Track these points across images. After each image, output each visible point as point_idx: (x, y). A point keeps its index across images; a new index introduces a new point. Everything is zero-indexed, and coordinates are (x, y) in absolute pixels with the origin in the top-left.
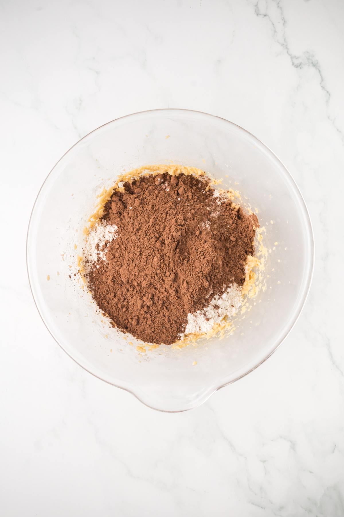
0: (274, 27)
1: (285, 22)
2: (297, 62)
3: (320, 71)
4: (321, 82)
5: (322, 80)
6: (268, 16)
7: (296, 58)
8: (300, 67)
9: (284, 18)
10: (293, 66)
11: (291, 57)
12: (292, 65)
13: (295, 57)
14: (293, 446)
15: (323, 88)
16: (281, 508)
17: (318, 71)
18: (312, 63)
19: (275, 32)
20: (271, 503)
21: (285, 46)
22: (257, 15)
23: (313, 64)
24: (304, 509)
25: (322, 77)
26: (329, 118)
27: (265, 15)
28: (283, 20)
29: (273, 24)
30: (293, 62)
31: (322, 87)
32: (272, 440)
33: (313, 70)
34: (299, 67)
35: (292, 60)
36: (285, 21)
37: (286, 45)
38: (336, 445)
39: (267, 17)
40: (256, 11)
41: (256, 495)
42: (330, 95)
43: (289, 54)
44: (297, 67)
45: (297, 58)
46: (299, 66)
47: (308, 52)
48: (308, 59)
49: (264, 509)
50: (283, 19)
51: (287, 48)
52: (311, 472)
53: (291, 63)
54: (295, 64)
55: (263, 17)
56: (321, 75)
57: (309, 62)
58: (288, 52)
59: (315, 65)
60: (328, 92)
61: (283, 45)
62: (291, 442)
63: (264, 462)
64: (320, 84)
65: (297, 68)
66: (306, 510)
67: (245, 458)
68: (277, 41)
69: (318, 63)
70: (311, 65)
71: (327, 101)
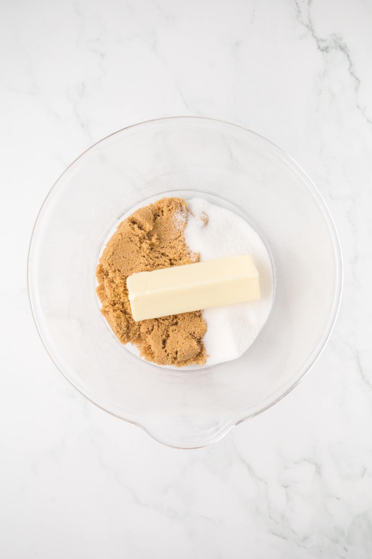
0: (298, 7)
1: (310, 2)
2: (323, 45)
3: (348, 56)
4: (350, 67)
5: (351, 65)
7: (322, 41)
8: (327, 51)
10: (319, 50)
11: (317, 40)
12: (318, 49)
13: (321, 39)
14: (318, 469)
15: (352, 74)
16: (305, 539)
17: (347, 56)
18: (340, 46)
19: (299, 12)
20: (294, 533)
21: (310, 27)
24: (330, 539)
25: (350, 62)
26: (358, 107)
29: (297, 4)
31: (350, 72)
32: (295, 464)
33: (340, 55)
34: (326, 51)
35: (318, 44)
37: (311, 27)
38: (365, 469)
41: (277, 524)
42: (359, 82)
43: (314, 37)
44: (323, 50)
46: (325, 50)
47: (335, 35)
48: (335, 42)
49: (286, 539)
51: (312, 30)
52: (338, 499)
53: (317, 47)
54: (321, 48)
56: (349, 60)
57: (336, 45)
58: (313, 34)
59: (342, 48)
60: (357, 79)
61: (307, 26)
62: (316, 465)
63: (286, 487)
64: (349, 69)
65: (323, 52)
66: (332, 541)
67: (265, 482)
68: (302, 22)
69: (346, 47)
70: (339, 49)
71: (356, 89)
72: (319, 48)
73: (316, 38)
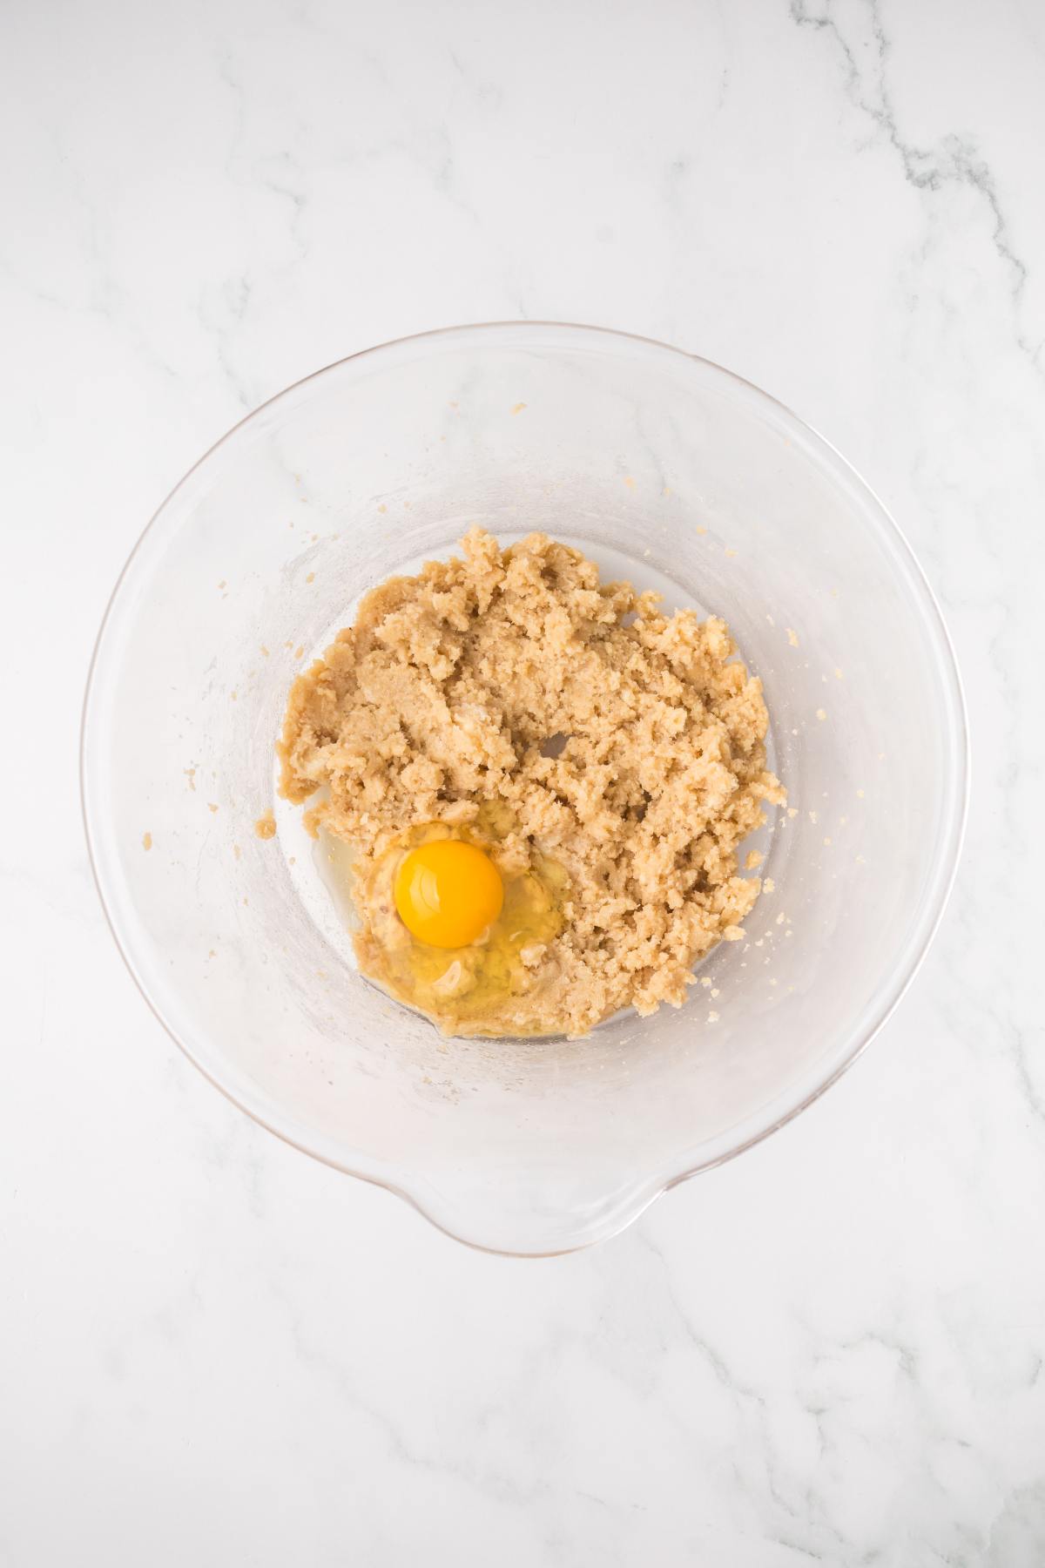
0: (852, 61)
1: (884, 45)
2: (921, 168)
3: (993, 198)
4: (998, 231)
5: (1001, 225)
6: (832, 23)
7: (920, 158)
8: (932, 186)
9: (880, 31)
10: (910, 181)
11: (904, 155)
12: (907, 179)
13: (917, 153)
14: (909, 1363)
15: (1004, 250)
16: (872, 1555)
17: (989, 198)
18: (970, 172)
19: (854, 74)
20: (841, 1540)
21: (885, 118)
22: (799, 21)
23: (972, 175)
24: (942, 1557)
25: (1000, 218)
26: (1020, 343)
27: (823, 23)
28: (877, 37)
29: (848, 51)
30: (908, 170)
31: (999, 246)
32: (844, 1347)
33: (971, 193)
34: (930, 185)
35: (907, 164)
36: (884, 42)
37: (888, 117)
38: (1041, 1362)
39: (828, 28)
40: (793, 10)
41: (792, 1514)
42: (1024, 272)
43: (897, 145)
44: (921, 183)
45: (922, 156)
46: (927, 182)
47: (956, 139)
48: (957, 159)
49: (819, 1558)
50: (879, 35)
51: (891, 126)
52: (963, 1444)
53: (904, 173)
54: (915, 176)
55: (817, 29)
56: (996, 211)
57: (959, 169)
58: (893, 138)
59: (978, 178)
60: (1017, 263)
61: (877, 115)
62: (902, 1351)
63: (819, 1412)
64: (995, 237)
65: (921, 187)
66: (948, 1562)
67: (760, 1399)
68: (861, 103)
69: (987, 173)
70: (966, 178)
71: (1016, 293)
72: (910, 175)
73: (903, 149)
